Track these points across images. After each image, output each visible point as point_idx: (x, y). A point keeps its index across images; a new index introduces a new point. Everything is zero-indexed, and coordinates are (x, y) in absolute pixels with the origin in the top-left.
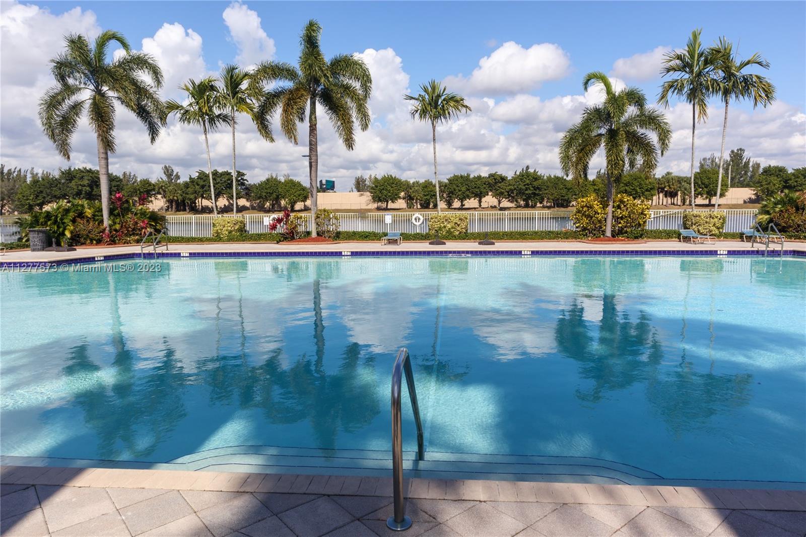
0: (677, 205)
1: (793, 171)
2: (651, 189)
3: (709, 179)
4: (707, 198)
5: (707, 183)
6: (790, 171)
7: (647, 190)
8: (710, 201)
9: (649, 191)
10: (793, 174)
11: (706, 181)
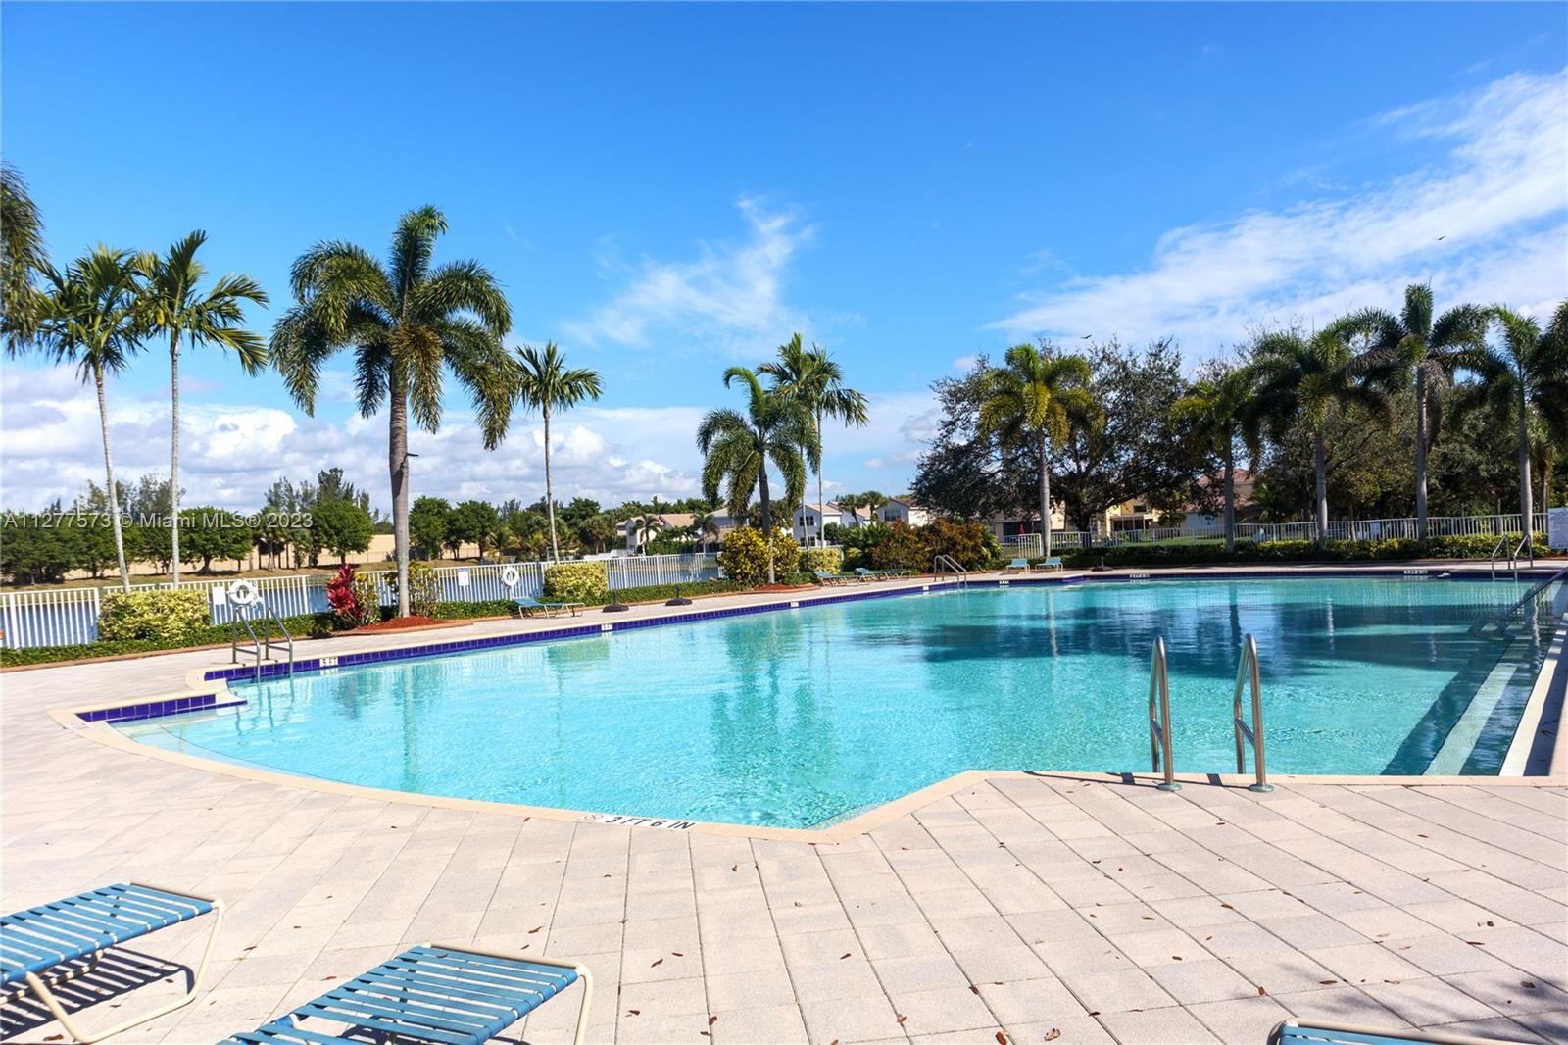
0: (288, 568)
1: (459, 507)
2: (243, 538)
3: (341, 518)
4: (339, 552)
5: (339, 526)
6: (454, 506)
7: (236, 541)
8: (343, 559)
9: (240, 542)
10: (459, 511)
11: (337, 523)
